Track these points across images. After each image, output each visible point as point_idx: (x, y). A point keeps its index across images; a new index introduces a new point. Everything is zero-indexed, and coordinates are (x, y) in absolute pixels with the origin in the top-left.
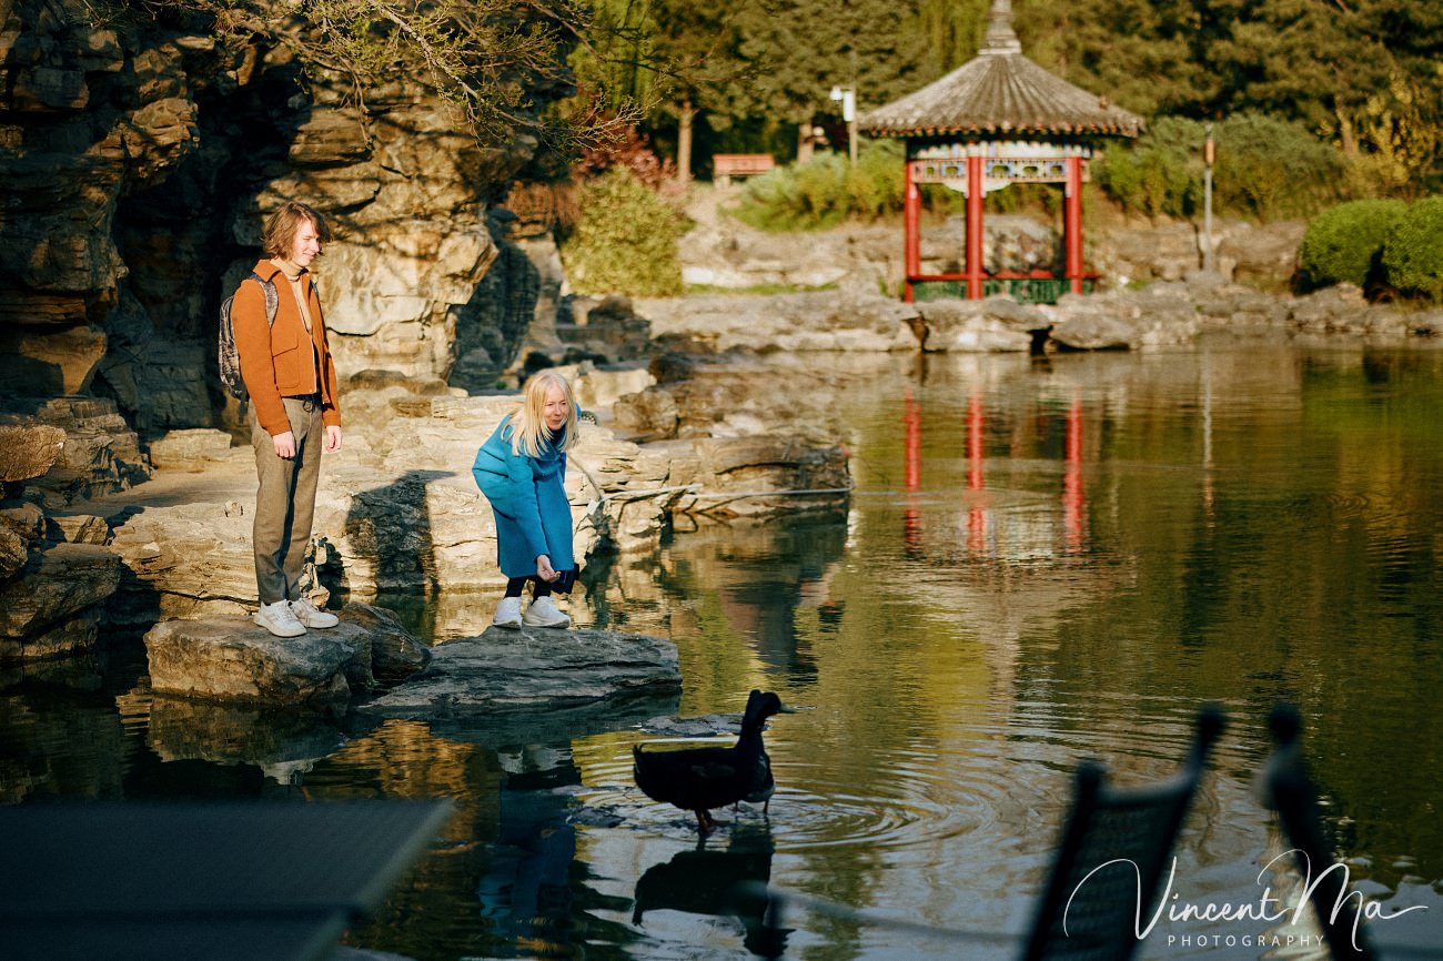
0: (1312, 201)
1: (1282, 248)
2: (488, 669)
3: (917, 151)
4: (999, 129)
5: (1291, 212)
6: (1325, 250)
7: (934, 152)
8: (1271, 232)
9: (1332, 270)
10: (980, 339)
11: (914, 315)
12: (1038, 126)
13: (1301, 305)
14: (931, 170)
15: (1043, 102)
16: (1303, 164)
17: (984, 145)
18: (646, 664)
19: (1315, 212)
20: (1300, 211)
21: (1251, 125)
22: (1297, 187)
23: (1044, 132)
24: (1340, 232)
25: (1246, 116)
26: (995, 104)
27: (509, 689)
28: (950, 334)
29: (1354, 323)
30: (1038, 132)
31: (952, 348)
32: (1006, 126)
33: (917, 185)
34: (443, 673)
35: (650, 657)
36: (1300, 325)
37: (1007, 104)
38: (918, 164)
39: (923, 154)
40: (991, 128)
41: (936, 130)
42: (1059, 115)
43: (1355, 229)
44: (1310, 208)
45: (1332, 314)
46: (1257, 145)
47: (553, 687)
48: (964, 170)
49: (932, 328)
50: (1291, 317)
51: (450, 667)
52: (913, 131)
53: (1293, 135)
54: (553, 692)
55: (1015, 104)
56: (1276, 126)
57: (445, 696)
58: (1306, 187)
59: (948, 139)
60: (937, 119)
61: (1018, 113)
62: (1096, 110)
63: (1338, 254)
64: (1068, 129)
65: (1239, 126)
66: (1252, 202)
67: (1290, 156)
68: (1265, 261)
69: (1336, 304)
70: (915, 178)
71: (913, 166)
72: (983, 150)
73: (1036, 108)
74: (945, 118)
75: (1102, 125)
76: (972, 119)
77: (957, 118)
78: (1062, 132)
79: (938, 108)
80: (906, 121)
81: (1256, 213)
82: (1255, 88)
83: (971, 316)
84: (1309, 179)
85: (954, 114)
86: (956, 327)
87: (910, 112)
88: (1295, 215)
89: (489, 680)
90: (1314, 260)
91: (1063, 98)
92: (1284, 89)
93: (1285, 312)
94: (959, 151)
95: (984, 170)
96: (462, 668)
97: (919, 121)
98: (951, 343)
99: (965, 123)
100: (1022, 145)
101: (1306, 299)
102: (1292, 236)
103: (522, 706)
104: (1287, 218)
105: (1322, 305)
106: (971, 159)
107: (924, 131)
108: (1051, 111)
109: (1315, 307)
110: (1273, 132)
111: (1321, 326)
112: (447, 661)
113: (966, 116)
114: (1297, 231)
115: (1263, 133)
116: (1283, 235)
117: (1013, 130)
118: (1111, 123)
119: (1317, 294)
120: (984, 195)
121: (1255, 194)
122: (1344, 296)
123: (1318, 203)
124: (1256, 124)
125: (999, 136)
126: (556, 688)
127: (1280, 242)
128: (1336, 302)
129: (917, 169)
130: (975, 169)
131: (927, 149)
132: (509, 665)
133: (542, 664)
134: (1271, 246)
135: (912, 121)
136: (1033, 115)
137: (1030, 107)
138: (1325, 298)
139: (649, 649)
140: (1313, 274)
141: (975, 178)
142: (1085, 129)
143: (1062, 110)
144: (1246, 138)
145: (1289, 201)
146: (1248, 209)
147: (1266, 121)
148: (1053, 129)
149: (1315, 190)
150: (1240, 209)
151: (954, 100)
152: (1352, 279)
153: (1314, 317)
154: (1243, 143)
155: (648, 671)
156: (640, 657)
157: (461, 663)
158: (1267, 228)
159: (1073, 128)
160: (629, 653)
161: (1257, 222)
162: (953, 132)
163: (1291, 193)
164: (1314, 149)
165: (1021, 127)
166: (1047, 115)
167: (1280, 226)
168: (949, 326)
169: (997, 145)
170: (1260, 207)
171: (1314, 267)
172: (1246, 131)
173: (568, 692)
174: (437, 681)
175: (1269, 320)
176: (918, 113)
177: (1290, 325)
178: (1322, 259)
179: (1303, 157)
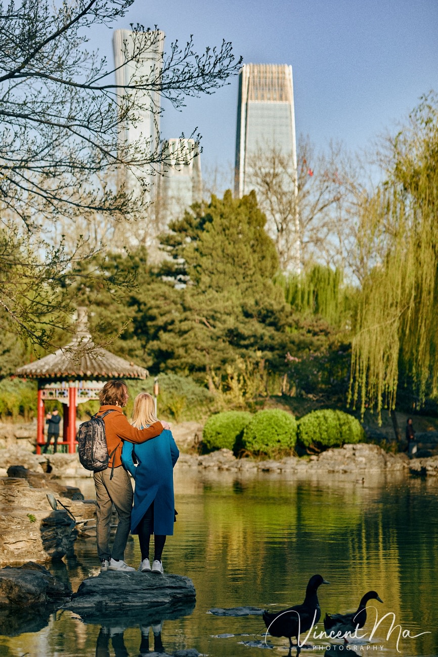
0: (199, 413)
1: (188, 434)
2: (115, 590)
3: (44, 385)
4: (85, 375)
5: (189, 418)
6: (214, 434)
7: (53, 385)
8: (182, 427)
9: (218, 444)
10: (76, 471)
11: (45, 460)
12: (103, 374)
13: (205, 459)
14: (51, 394)
15: (105, 362)
16: (193, 396)
17: (77, 382)
18: (181, 588)
19: (201, 418)
20: (194, 418)
21: (169, 378)
22: (191, 406)
23: (106, 376)
24: (220, 426)
25: (166, 374)
26: (83, 364)
27: (130, 598)
28: (62, 469)
29: (232, 466)
30: (103, 376)
31: (63, 476)
32: (89, 373)
33: (43, 400)
34: (94, 592)
35: (182, 584)
36: (205, 468)
37: (89, 363)
38: (45, 391)
39: (47, 386)
40: (82, 374)
41: (56, 375)
42: (113, 369)
43: (228, 425)
44: (198, 416)
45: (221, 462)
46: (173, 388)
47: (149, 597)
48: (67, 393)
49: (53, 467)
50: (200, 464)
51: (96, 589)
52: (45, 375)
53: (188, 383)
54: (149, 600)
55: (92, 364)
56: (181, 379)
57: (100, 602)
58: (195, 407)
59: (61, 379)
60: (56, 370)
61: (94, 368)
62: (128, 367)
63: (220, 436)
64: (116, 375)
65: (164, 379)
66: (172, 413)
67: (187, 392)
68: (181, 440)
69: (222, 459)
70: (42, 397)
71: (42, 392)
72: (76, 384)
73: (102, 366)
74: (60, 370)
75: (132, 374)
76: (73, 370)
77: (66, 370)
78: (114, 376)
79: (56, 365)
80: (41, 371)
81: (175, 418)
82: (170, 362)
83: (72, 461)
84: (196, 403)
85: (64, 368)
86: (65, 466)
87: (43, 366)
88: (191, 419)
89: (118, 594)
90: (209, 439)
91: (113, 361)
92: (184, 362)
93: (197, 462)
94: (65, 385)
95: (77, 393)
96: (102, 590)
97: (47, 371)
98: (64, 474)
99: (70, 372)
100: (94, 382)
101: (206, 456)
102: (193, 428)
103: (137, 606)
104: (188, 420)
105: (214, 458)
106: (70, 389)
107: (50, 375)
108: (109, 367)
109: (211, 460)
110: (179, 381)
111: (216, 468)
112: (94, 586)
113: (70, 369)
114: (194, 426)
115: (175, 382)
116: (188, 428)
117: (92, 375)
118: (135, 373)
119: (212, 454)
120: (77, 405)
121: (174, 410)
122: (225, 455)
123: (201, 414)
124: (172, 378)
125: (85, 378)
126: (150, 598)
127: (188, 431)
128: (221, 457)
129: (44, 393)
130: (73, 393)
131: (50, 384)
132: (124, 588)
133: (138, 587)
134: (184, 433)
135: (44, 371)
136: (101, 369)
137: (99, 365)
138: (215, 455)
139: (181, 580)
140: (208, 445)
141: (73, 397)
142: (124, 375)
143: (114, 366)
144: (167, 384)
145: (188, 413)
146: (170, 416)
147: (176, 377)
148: (110, 375)
149: (199, 408)
150: (167, 416)
151: (64, 362)
152: (227, 447)
153: (212, 464)
154: (166, 386)
155: (184, 591)
156: (177, 584)
157: (102, 587)
158: (180, 424)
159: (119, 375)
160: (173, 582)
161: (175, 422)
162: (64, 376)
163: (189, 409)
164: (199, 389)
165: (96, 374)
166: (107, 369)
167: (186, 424)
168: (62, 466)
169: (83, 382)
170: (176, 415)
171: (209, 442)
172: (167, 381)
173: (155, 600)
174: (93, 596)
175: (190, 466)
176: (47, 367)
177: (200, 468)
178: (213, 438)
179: (193, 393)
